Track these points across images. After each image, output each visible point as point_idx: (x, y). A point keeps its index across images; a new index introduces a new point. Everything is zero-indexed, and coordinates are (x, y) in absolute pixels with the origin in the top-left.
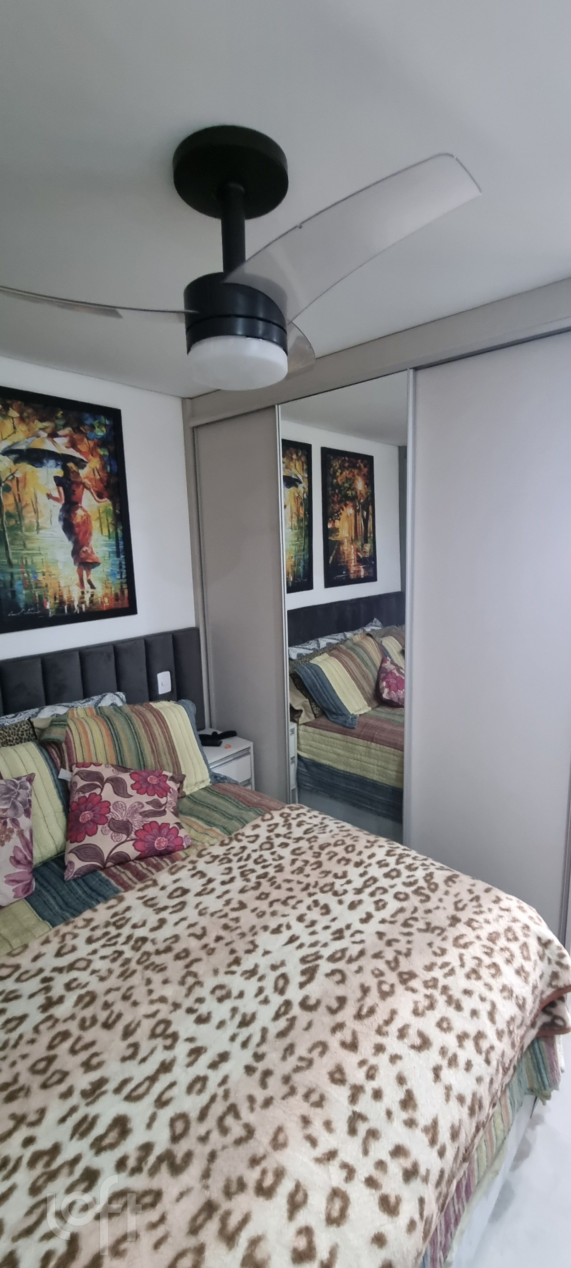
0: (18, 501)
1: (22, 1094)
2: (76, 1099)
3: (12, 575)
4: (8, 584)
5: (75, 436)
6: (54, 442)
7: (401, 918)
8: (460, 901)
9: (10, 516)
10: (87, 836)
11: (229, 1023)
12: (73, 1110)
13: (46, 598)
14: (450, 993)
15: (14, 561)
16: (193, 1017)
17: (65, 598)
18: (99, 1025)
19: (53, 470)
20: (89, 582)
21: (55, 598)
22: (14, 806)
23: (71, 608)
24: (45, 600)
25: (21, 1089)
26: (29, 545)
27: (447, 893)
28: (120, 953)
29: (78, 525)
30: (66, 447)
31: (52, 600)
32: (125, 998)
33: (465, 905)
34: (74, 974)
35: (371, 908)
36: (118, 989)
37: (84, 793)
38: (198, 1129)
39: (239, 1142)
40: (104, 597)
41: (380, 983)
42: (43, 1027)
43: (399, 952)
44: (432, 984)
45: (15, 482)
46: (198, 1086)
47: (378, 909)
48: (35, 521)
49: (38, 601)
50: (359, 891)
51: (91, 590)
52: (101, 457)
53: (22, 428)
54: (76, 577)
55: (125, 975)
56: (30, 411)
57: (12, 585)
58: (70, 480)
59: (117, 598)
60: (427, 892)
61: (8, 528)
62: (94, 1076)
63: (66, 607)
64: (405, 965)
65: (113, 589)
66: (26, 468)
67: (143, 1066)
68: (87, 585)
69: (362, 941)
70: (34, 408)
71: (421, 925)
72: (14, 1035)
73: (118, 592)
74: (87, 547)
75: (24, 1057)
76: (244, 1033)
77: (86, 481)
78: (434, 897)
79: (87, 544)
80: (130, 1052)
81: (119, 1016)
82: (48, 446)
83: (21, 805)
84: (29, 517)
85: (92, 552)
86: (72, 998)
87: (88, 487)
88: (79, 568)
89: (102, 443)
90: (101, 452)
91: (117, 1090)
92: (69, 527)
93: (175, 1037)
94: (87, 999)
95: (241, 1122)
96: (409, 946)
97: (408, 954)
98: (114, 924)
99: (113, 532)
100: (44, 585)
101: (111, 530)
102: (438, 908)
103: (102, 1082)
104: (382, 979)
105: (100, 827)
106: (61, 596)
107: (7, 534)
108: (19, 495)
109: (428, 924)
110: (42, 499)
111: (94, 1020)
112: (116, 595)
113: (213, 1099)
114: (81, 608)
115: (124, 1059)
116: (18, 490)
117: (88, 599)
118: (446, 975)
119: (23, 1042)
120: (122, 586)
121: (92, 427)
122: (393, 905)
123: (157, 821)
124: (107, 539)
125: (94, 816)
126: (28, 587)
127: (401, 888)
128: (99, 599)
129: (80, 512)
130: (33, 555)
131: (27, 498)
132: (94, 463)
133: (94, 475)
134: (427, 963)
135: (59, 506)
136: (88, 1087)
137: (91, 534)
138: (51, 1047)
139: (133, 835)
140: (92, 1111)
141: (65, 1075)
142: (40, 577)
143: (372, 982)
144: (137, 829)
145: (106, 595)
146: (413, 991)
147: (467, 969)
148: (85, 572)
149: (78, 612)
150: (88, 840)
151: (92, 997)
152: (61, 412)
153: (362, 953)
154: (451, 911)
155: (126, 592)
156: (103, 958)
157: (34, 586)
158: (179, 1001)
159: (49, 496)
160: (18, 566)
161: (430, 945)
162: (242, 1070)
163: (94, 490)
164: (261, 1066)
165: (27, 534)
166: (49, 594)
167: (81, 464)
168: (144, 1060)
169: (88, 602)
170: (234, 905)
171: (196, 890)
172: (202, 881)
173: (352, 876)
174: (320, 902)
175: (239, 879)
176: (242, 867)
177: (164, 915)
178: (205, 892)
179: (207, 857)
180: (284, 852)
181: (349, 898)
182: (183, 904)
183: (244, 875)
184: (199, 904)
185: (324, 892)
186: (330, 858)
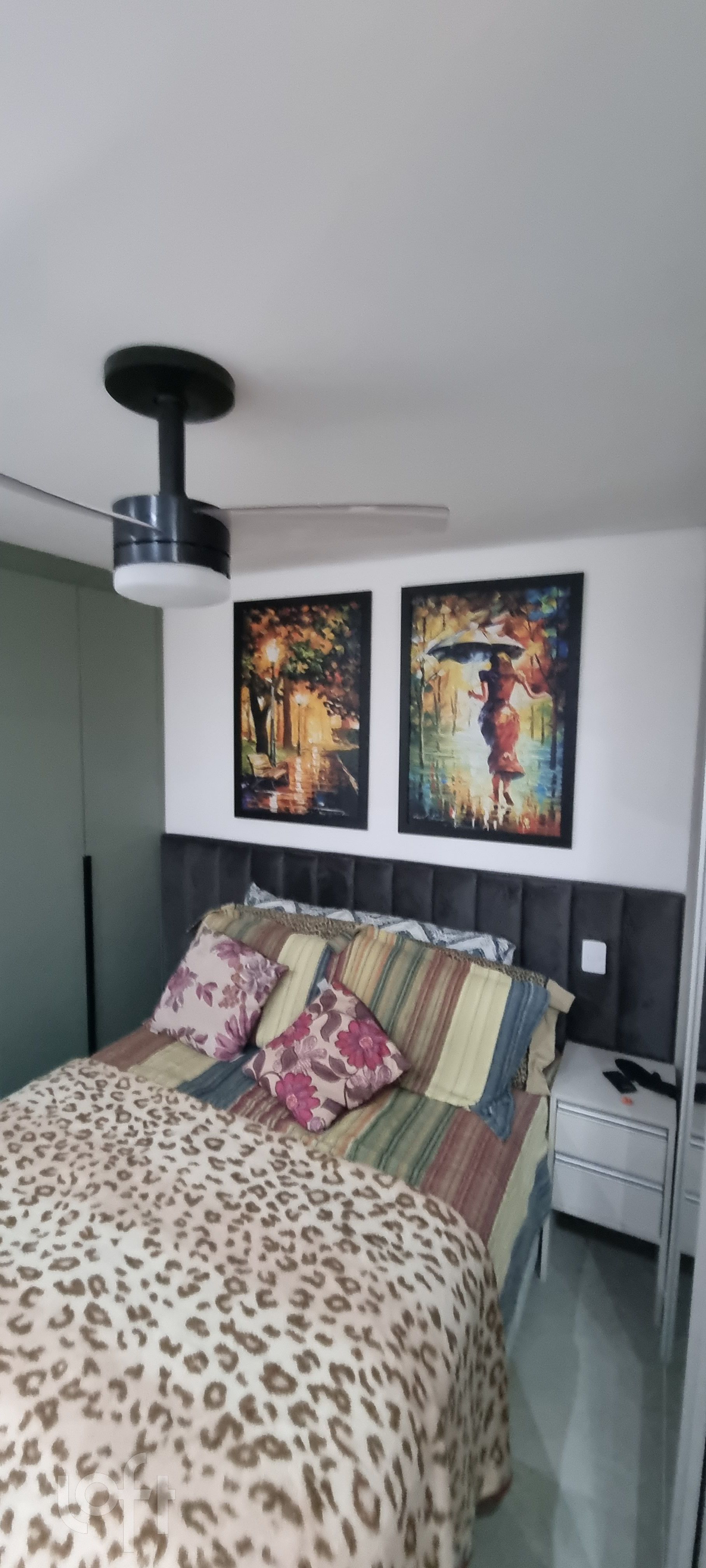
0: (437, 700)
3: (422, 776)
4: (417, 785)
5: (513, 621)
6: (485, 633)
7: (174, 1403)
8: (213, 1518)
9: (428, 716)
13: (453, 807)
14: (11, 1487)
15: (425, 762)
17: (474, 809)
19: (480, 663)
20: (506, 795)
21: (462, 808)
22: (251, 984)
23: (479, 822)
24: (451, 808)
26: (441, 746)
27: (231, 1486)
29: (501, 726)
30: (500, 635)
31: (459, 810)
33: (200, 1529)
35: (188, 1350)
40: (523, 817)
41: (42, 1375)
43: (94, 1398)
44: (31, 1454)
45: (437, 681)
47: (188, 1361)
48: (452, 722)
49: (444, 808)
50: (227, 1328)
51: (506, 806)
52: (545, 641)
53: (452, 623)
54: (491, 787)
56: (463, 602)
57: (420, 786)
58: (498, 673)
59: (542, 820)
60: (229, 1441)
61: (424, 728)
63: (473, 821)
64: (69, 1410)
65: (538, 809)
66: (451, 664)
68: (502, 799)
69: (123, 1345)
70: (467, 599)
71: (154, 1433)
73: (546, 814)
74: (509, 752)
77: (521, 674)
78: (218, 1458)
79: (510, 749)
82: (478, 637)
83: (256, 986)
84: (446, 716)
85: (516, 760)
87: (521, 680)
88: (494, 777)
89: (551, 622)
90: (545, 634)
92: (489, 728)
96: (107, 1416)
97: (88, 1412)
99: (548, 736)
100: (452, 791)
101: (546, 733)
102: (187, 1464)
104: (49, 1376)
106: (469, 807)
107: (422, 736)
108: (439, 694)
109: (153, 1448)
110: (463, 696)
112: (542, 817)
114: (491, 825)
116: (439, 688)
117: (502, 816)
118: (42, 1479)
120: (552, 808)
121: (538, 604)
122: (196, 1385)
123: (313, 1078)
124: (539, 744)
126: (435, 791)
127: (235, 1395)
128: (517, 820)
129: (505, 711)
130: (444, 758)
131: (447, 697)
132: (535, 649)
133: (532, 663)
134: (68, 1445)
135: (481, 704)
137: (516, 737)
139: (287, 1074)
142: (449, 783)
143: (45, 1362)
145: (527, 815)
146: (23, 1426)
147: (50, 1520)
148: (501, 783)
149: (488, 830)
152: (499, 596)
153: (98, 1346)
154: (180, 1493)
155: (558, 816)
157: (441, 792)
159: (471, 693)
160: (428, 767)
161: (107, 1451)
163: (528, 683)
165: (442, 735)
166: (456, 802)
167: (513, 652)
169: (501, 820)
170: (194, 1194)
171: (220, 1155)
172: (236, 1156)
173: (265, 1317)
174: (205, 1282)
175: (245, 1187)
176: (269, 1184)
177: (181, 1144)
178: (216, 1164)
179: (283, 1147)
180: (309, 1218)
181: (213, 1318)
182: (197, 1151)
183: (252, 1190)
184: (196, 1164)
185: (227, 1283)
186: (305, 1279)
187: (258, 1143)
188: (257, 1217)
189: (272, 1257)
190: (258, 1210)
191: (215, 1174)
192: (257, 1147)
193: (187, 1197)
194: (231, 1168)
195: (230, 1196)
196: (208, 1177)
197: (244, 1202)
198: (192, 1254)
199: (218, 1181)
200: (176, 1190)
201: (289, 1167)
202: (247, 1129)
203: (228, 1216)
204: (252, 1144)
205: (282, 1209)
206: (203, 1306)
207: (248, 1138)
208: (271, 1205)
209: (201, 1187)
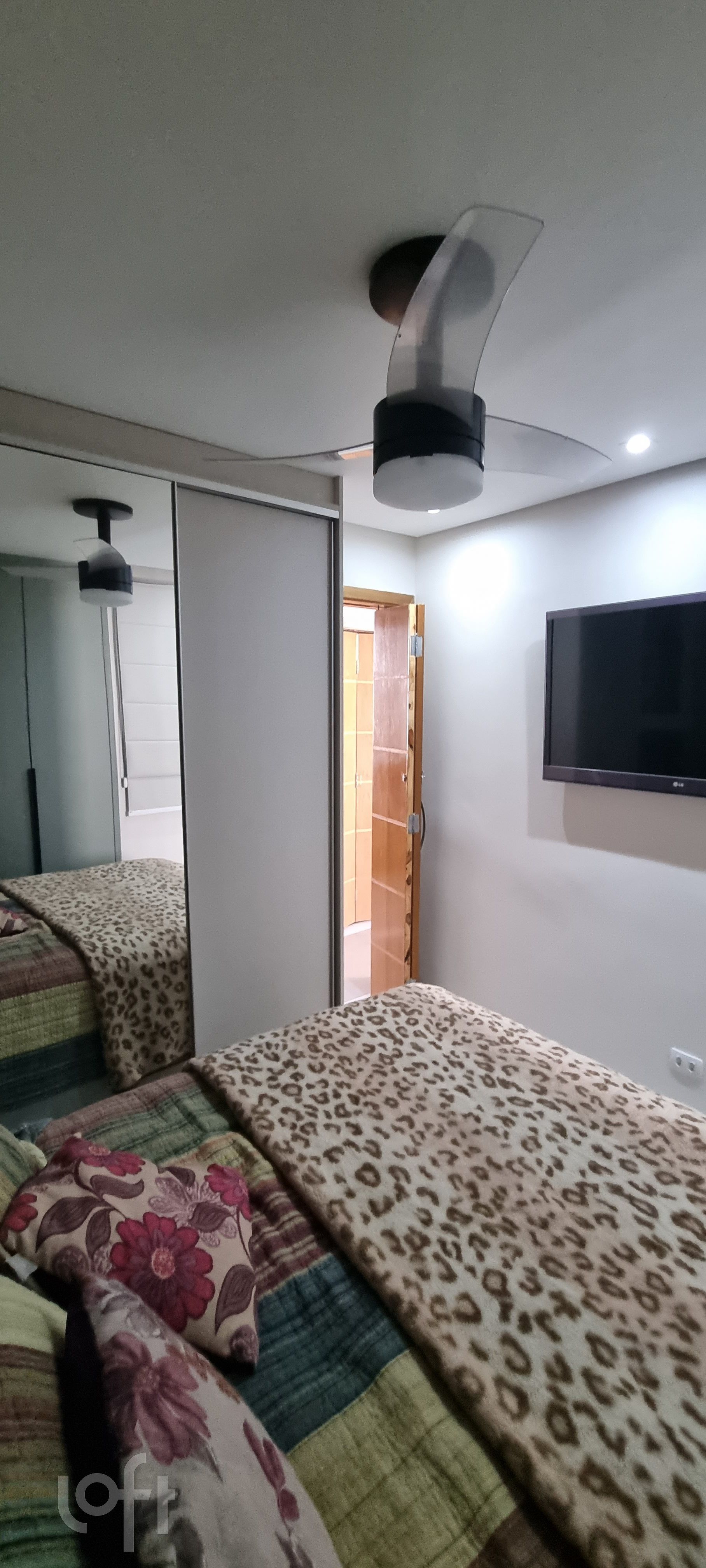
1: (685, 1315)
2: (668, 1261)
10: (208, 1276)
11: (561, 1145)
12: (679, 1263)
16: (556, 1171)
18: (582, 1251)
25: (680, 1316)
28: (473, 1239)
32: (544, 1225)
34: (513, 1286)
36: (533, 1234)
37: (106, 1242)
38: (664, 1166)
39: (667, 1141)
42: (602, 1308)
46: (630, 1166)
55: (510, 1228)
62: (640, 1250)
67: (619, 1207)
72: (620, 1345)
75: (643, 1323)
76: (571, 1133)
80: (604, 1221)
81: (569, 1230)
86: (550, 1283)
91: (650, 1226)
93: (582, 1186)
94: (551, 1265)
95: (653, 1139)
98: (417, 1249)
103: (644, 1241)
105: (200, 1245)
111: (577, 1255)
113: (639, 1156)
115: (615, 1225)
119: (627, 1329)
125: (170, 1248)
136: (653, 1253)
138: (623, 1295)
139: (232, 1209)
140: (676, 1245)
141: (649, 1275)
144: (219, 1199)
150: (217, 1276)
151: (546, 1260)
156: (481, 1257)
158: (539, 1181)
162: (607, 1137)
164: (602, 1125)
168: (614, 1208)
170: (404, 1125)
171: (367, 1158)
172: (349, 1151)
173: (374, 1042)
174: (408, 1067)
175: (353, 1120)
176: (328, 1115)
177: (410, 1189)
178: (374, 1149)
179: (292, 1144)
180: (312, 1077)
181: (406, 1048)
182: (392, 1170)
183: (347, 1114)
184: (396, 1154)
185: (392, 1063)
186: (337, 1050)
187: (317, 1159)
188: (353, 1091)
189: (354, 1068)
190: (350, 1096)
191: (378, 1138)
192: (320, 1154)
193: (412, 1125)
194: (360, 1140)
195: (370, 1115)
196: (387, 1136)
197: (360, 1107)
198: (414, 1084)
199: (378, 1130)
200: (422, 1135)
201: (300, 1123)
202: (323, 1180)
203: (378, 1099)
204: (325, 1161)
205: (329, 1091)
206: (412, 1054)
207: (325, 1169)
208: (337, 1095)
209: (396, 1129)
